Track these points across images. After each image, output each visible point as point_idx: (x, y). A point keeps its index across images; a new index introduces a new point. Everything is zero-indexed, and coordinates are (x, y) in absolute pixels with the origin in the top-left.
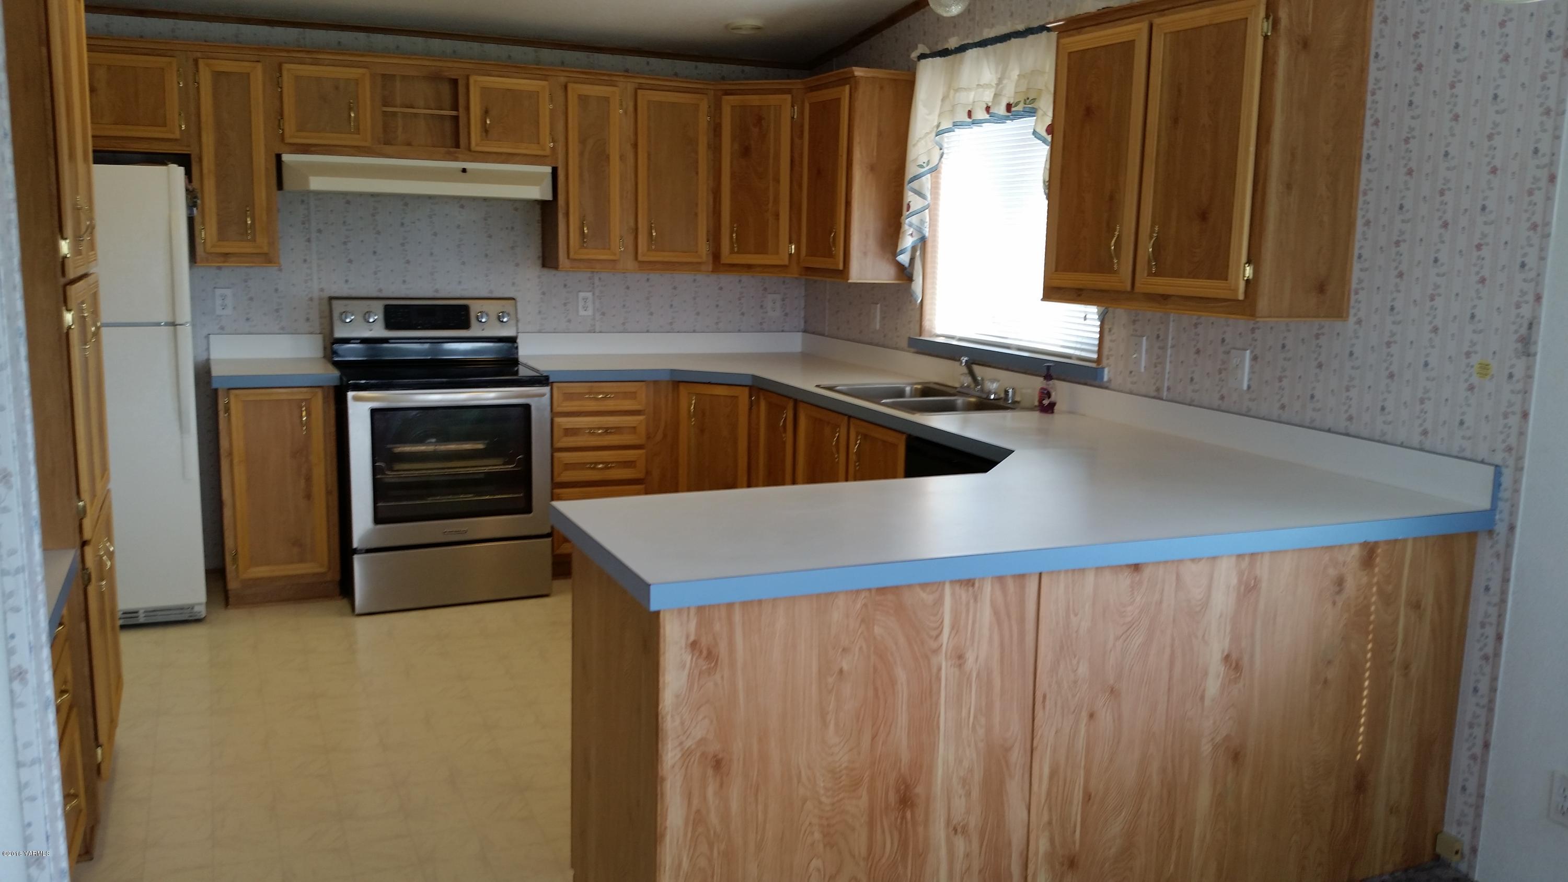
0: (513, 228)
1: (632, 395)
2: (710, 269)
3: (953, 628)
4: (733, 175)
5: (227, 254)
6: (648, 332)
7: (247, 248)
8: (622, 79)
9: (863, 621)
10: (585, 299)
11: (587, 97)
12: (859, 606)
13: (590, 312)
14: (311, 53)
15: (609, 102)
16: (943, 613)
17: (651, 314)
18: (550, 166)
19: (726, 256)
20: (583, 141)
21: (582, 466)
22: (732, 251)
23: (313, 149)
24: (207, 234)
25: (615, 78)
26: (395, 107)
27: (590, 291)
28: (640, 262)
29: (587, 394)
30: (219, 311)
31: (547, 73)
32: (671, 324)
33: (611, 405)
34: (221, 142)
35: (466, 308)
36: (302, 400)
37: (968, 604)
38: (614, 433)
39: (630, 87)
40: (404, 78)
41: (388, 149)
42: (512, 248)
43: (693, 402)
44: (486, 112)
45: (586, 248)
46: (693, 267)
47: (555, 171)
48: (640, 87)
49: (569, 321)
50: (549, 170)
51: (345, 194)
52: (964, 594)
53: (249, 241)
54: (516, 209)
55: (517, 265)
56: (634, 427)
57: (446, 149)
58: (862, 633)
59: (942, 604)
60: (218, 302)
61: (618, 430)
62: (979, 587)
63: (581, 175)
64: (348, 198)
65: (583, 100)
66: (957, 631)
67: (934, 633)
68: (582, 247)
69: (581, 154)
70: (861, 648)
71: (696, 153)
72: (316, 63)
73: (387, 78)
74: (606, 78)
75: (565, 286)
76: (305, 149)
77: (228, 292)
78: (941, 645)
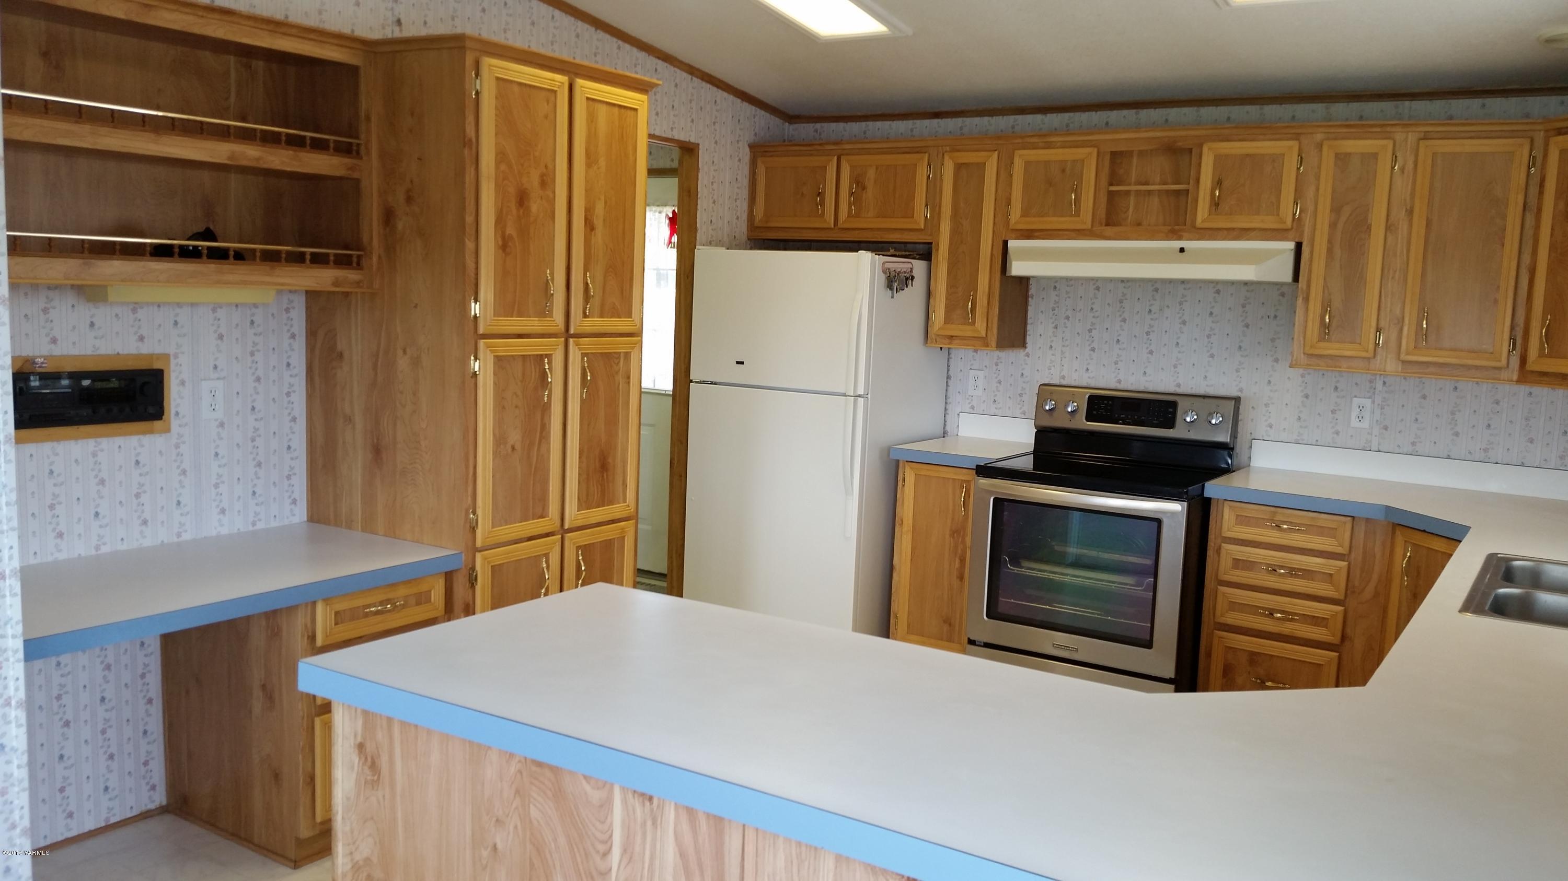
0: (1275, 317)
1: (1331, 532)
2: (1515, 377)
3: (625, 851)
4: (1553, 247)
5: (952, 336)
6: (1449, 457)
7: (967, 331)
8: (1398, 129)
9: (517, 791)
10: (1361, 408)
11: (1349, 155)
12: (513, 770)
13: (1365, 424)
14: (1044, 139)
15: (1377, 159)
16: (611, 824)
17: (1457, 434)
18: (1292, 241)
19: (1534, 363)
20: (1336, 210)
21: (1254, 610)
22: (1541, 355)
23: (1036, 234)
24: (938, 317)
25: (1388, 129)
26: (1130, 184)
27: (1369, 398)
28: (1404, 362)
29: (1268, 520)
30: (971, 392)
31: (1299, 131)
32: (1486, 450)
33: (1298, 540)
34: (956, 231)
35: (1174, 405)
36: (965, 481)
37: (644, 824)
38: (1302, 577)
39: (1412, 138)
40: (1141, 153)
41: (1109, 230)
42: (1273, 340)
43: (1408, 554)
44: (1219, 183)
45: (1328, 341)
46: (1491, 373)
47: (1299, 246)
48: (1426, 137)
49: (1337, 433)
50: (1291, 245)
51: (1094, 280)
52: (640, 810)
53: (969, 324)
54: (1283, 295)
55: (1277, 360)
56: (1331, 575)
57: (1170, 228)
58: (517, 808)
59: (611, 809)
60: (971, 382)
61: (1307, 574)
62: (658, 806)
63: (1330, 251)
64: (1096, 283)
65: (1342, 159)
66: (631, 858)
67: (601, 848)
68: (1321, 339)
69: (1333, 225)
70: (516, 827)
71: (1504, 218)
72: (1049, 146)
73: (1117, 157)
74: (1378, 130)
75: (1336, 388)
76: (1028, 234)
77: (981, 374)
78: (611, 869)
